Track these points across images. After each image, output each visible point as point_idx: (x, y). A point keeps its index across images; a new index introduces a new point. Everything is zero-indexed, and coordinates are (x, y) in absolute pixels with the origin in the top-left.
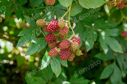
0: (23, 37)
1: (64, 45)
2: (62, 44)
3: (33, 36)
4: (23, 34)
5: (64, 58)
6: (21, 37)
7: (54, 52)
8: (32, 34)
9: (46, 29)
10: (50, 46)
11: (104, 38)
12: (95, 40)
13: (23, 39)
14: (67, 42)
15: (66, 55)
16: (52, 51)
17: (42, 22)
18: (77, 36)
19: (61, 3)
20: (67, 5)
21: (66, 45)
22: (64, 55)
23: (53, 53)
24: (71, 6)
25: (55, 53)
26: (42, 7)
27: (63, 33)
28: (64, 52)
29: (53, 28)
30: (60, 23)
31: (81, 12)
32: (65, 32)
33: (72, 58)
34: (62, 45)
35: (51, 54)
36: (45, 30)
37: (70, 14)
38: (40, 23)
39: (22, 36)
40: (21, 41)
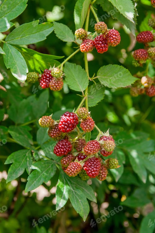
0: (14, 165)
1: (92, 149)
2: (87, 148)
3: (29, 162)
4: (13, 160)
5: (93, 173)
6: (11, 164)
7: (76, 166)
8: (26, 159)
9: (54, 132)
10: (65, 162)
11: (137, 161)
12: (124, 162)
13: (14, 167)
14: (95, 144)
15: (96, 168)
16: (72, 166)
17: (48, 120)
18: (107, 134)
19: (72, 87)
20: (82, 89)
21: (94, 148)
22: (93, 168)
23: (73, 167)
24: (87, 89)
25: (78, 168)
26: (29, 121)
27: (87, 127)
28: (91, 163)
29: (69, 124)
30: (81, 110)
31: (104, 98)
32: (90, 126)
33: (105, 174)
34: (88, 150)
35: (71, 170)
36: (53, 135)
37: (88, 104)
38: (46, 121)
39: (11, 162)
40: (13, 171)
